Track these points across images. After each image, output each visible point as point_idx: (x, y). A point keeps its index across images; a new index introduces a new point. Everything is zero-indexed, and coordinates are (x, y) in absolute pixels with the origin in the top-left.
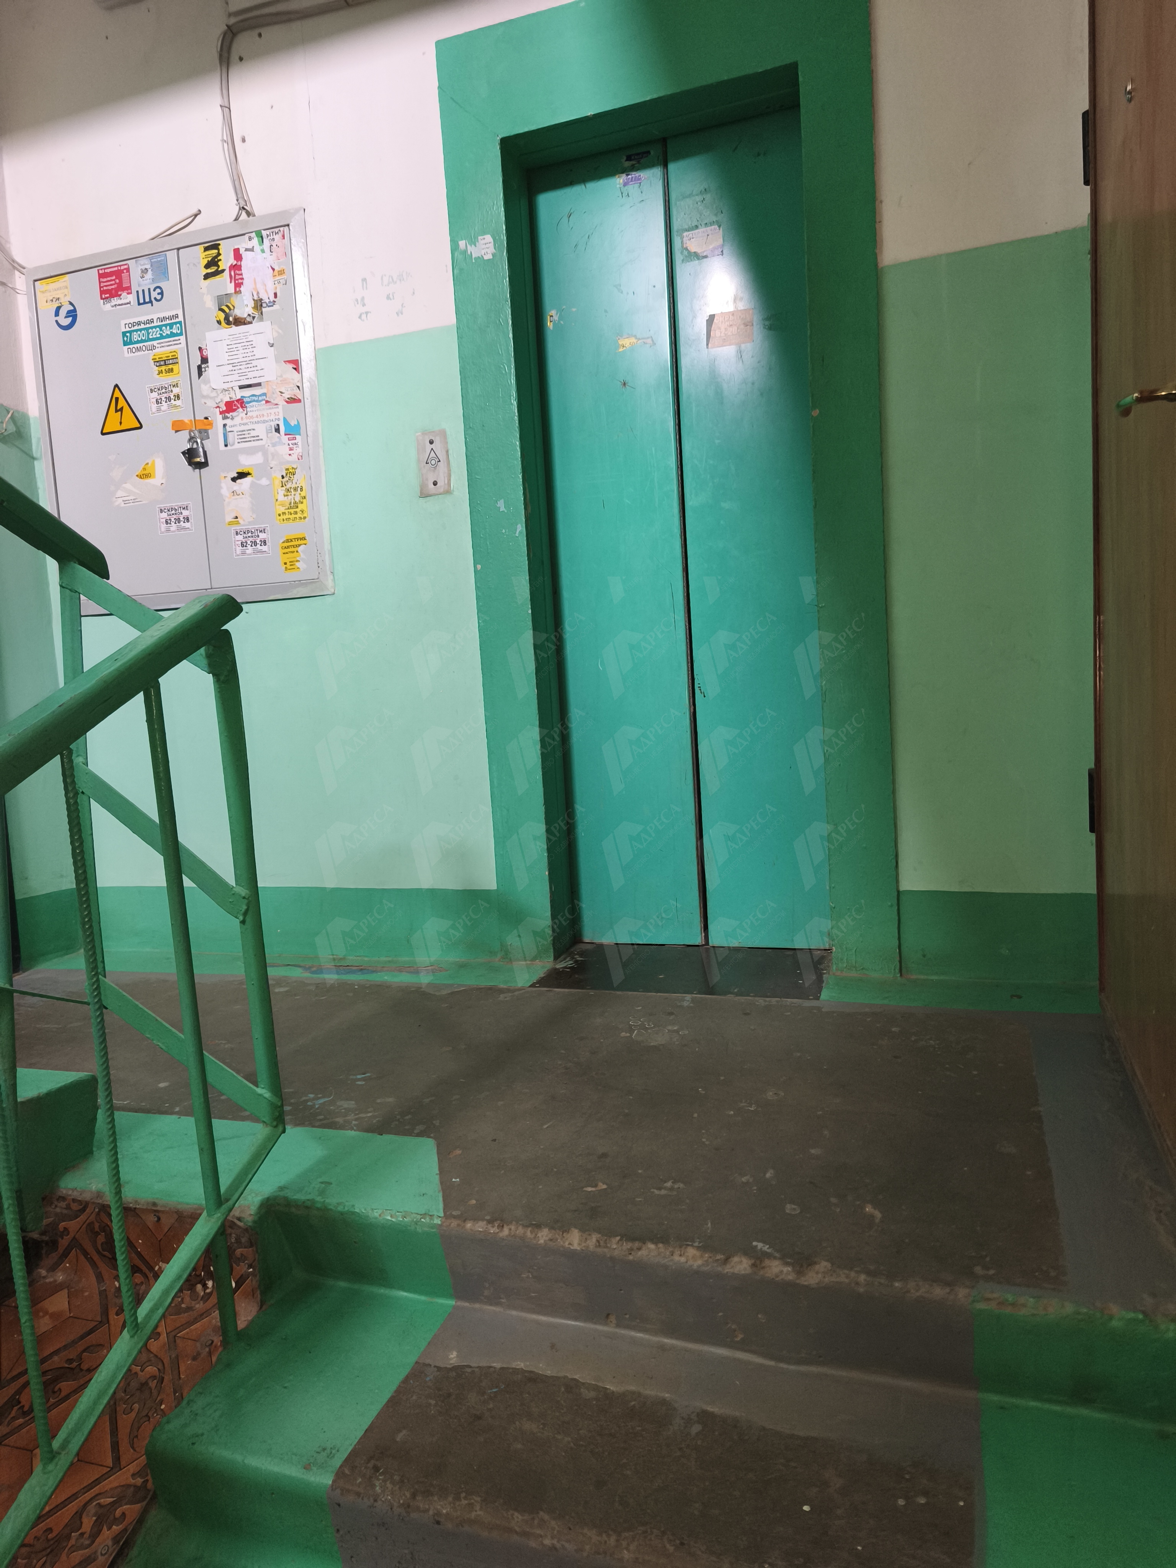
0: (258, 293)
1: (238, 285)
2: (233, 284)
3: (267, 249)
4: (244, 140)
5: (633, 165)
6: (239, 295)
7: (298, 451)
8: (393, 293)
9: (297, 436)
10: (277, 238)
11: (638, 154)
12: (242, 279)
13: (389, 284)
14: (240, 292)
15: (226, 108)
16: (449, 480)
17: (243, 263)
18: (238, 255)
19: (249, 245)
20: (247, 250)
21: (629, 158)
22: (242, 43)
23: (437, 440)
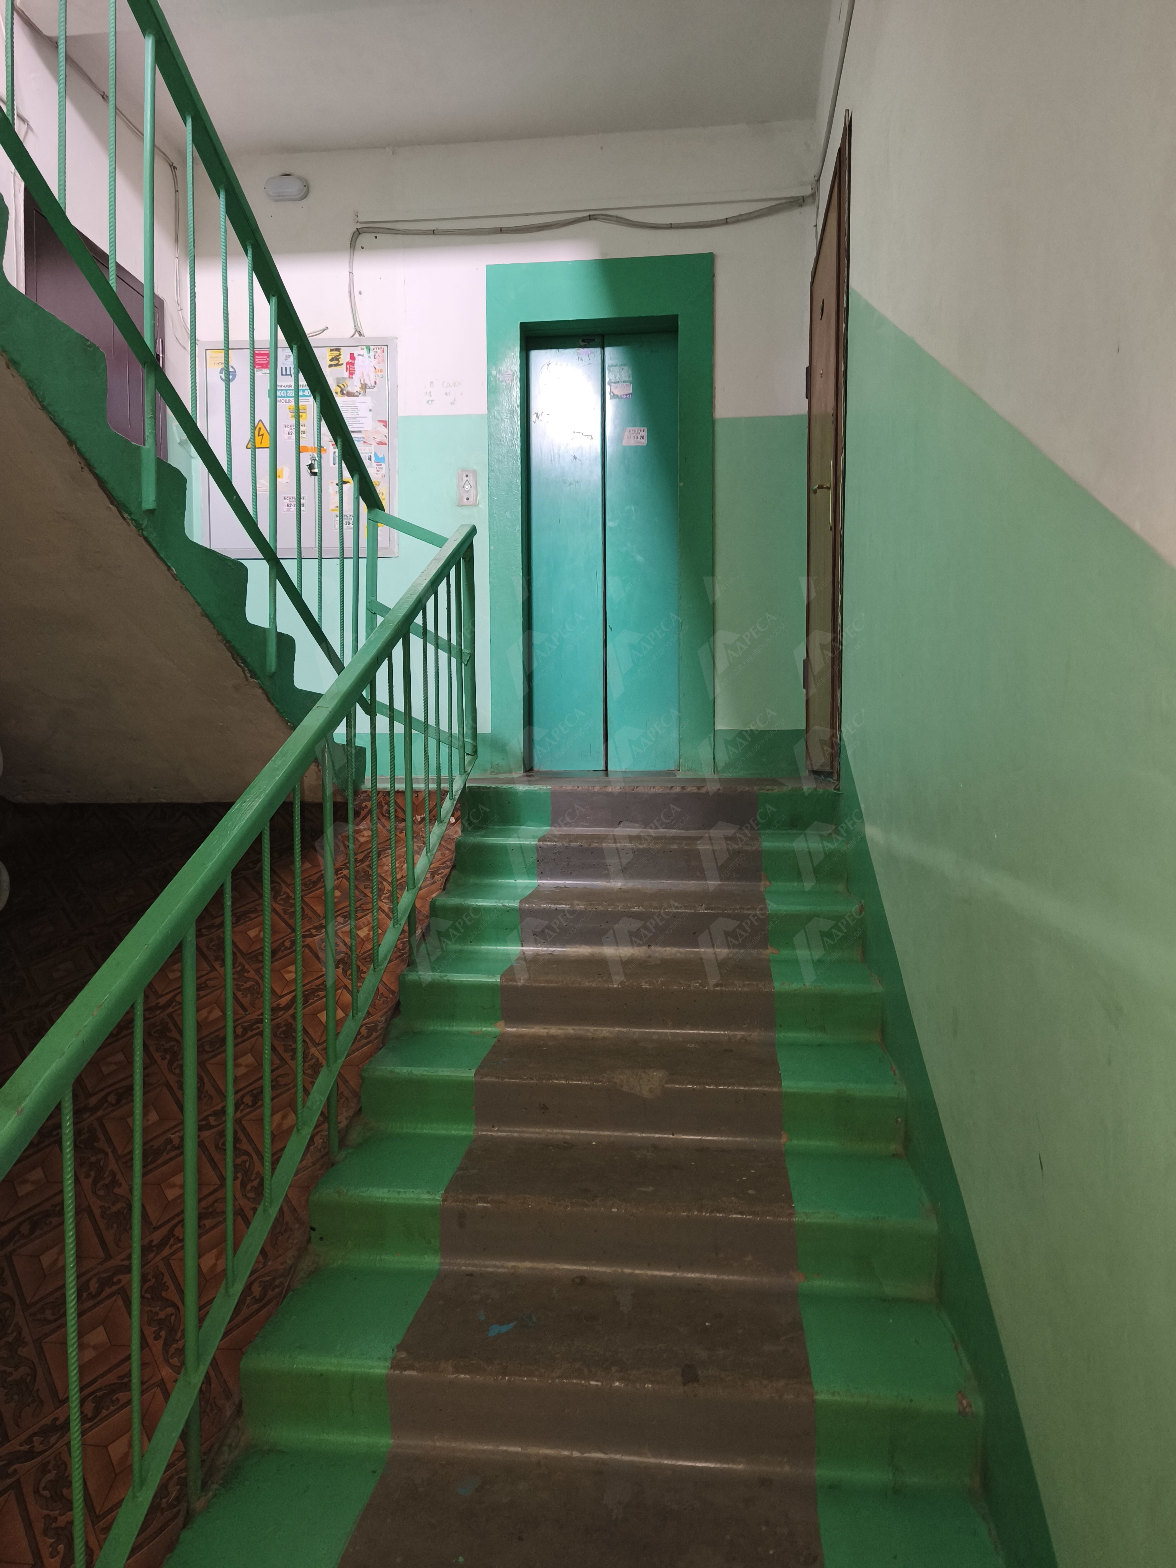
0: (364, 380)
1: (351, 374)
2: (348, 373)
3: (372, 357)
4: (360, 293)
5: (585, 345)
6: (352, 380)
7: (383, 472)
8: (449, 393)
9: (382, 464)
10: (379, 351)
11: (589, 340)
12: (355, 371)
13: (447, 387)
14: (352, 378)
15: (351, 273)
16: (476, 498)
17: (356, 362)
18: (352, 356)
19: (361, 352)
20: (358, 355)
21: (583, 341)
22: (363, 239)
23: (470, 475)
